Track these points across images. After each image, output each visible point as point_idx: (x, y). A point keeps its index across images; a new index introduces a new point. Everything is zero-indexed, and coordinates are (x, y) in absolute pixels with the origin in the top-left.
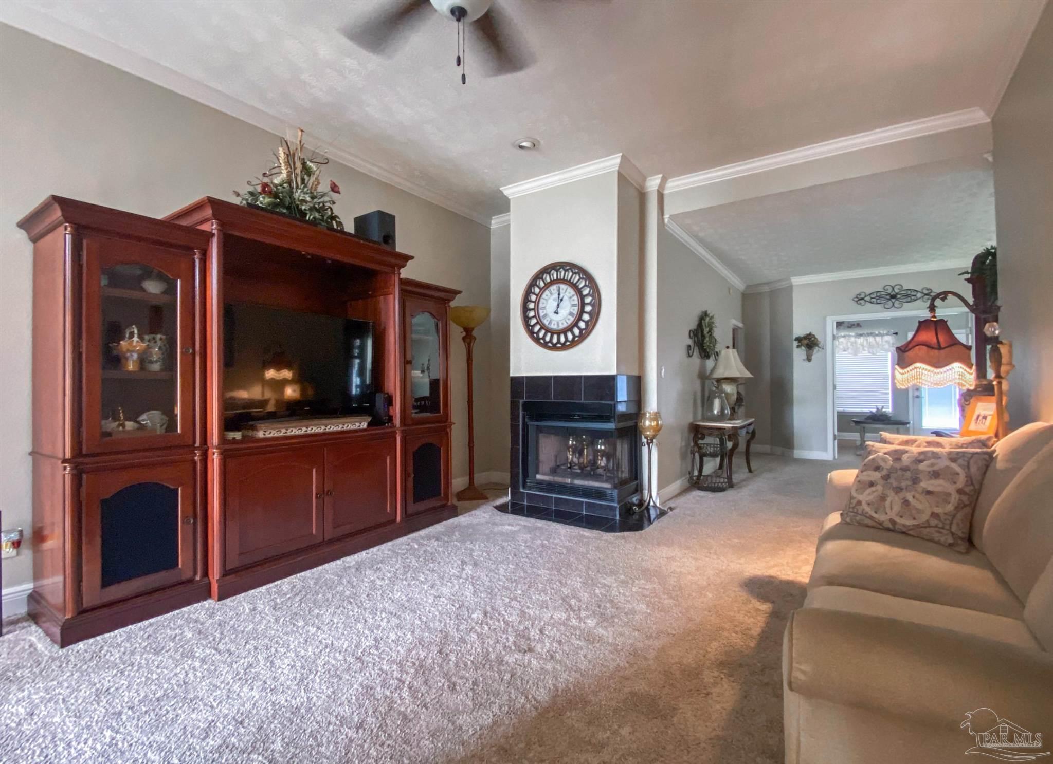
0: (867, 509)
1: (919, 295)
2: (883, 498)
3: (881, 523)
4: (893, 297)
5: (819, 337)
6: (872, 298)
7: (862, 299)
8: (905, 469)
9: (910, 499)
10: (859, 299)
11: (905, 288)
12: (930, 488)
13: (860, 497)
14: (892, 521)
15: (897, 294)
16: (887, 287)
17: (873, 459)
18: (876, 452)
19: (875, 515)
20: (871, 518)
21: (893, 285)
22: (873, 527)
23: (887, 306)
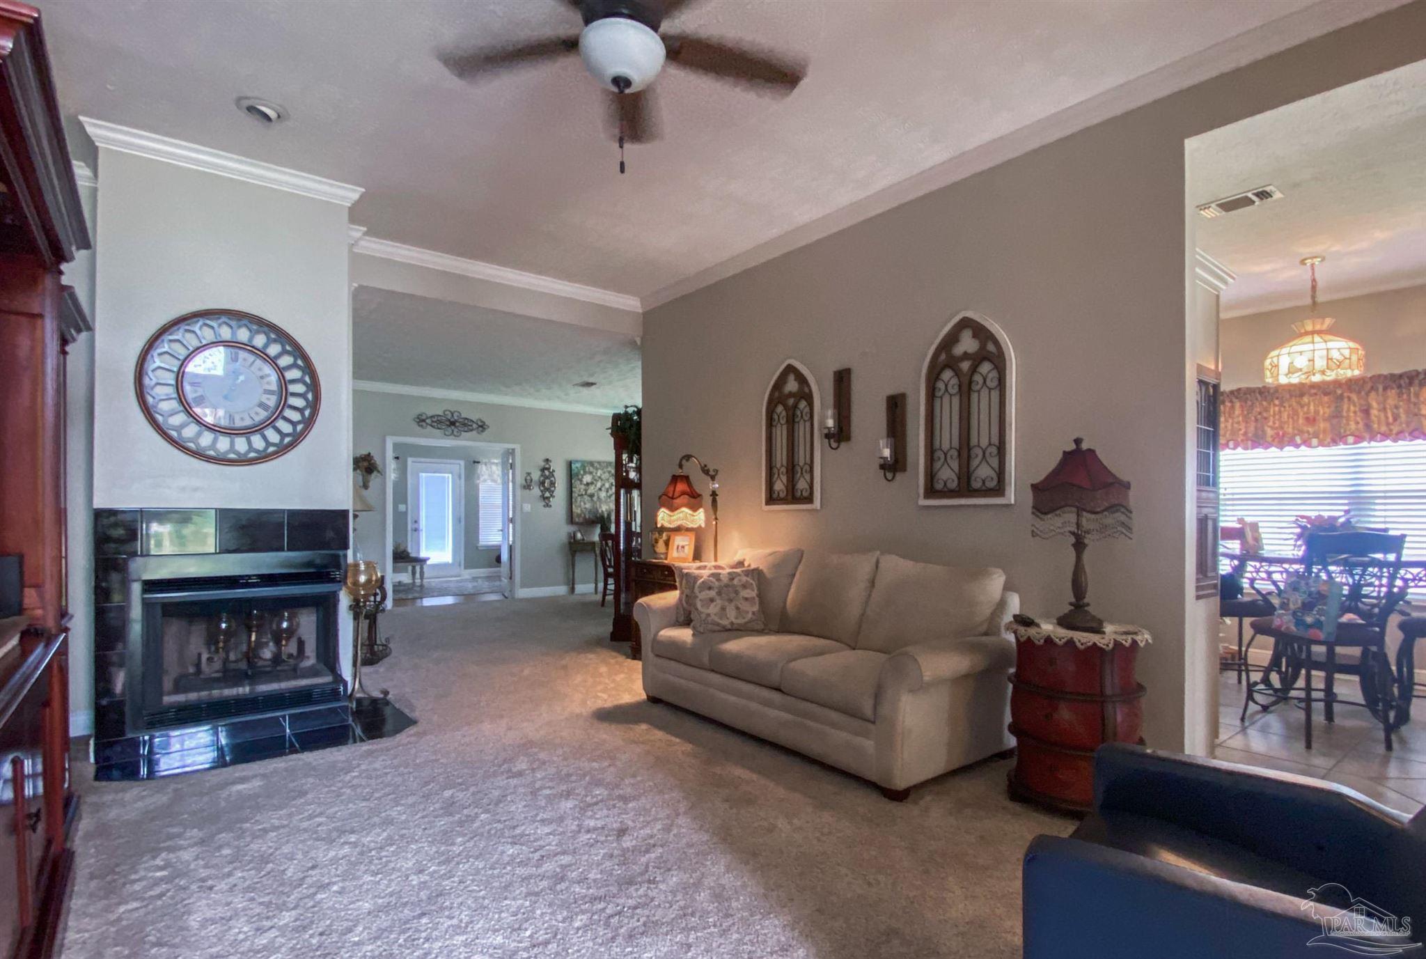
0: (717, 619)
1: (475, 426)
2: (723, 609)
3: (724, 627)
4: (453, 423)
5: (377, 459)
6: (433, 422)
7: (424, 421)
8: (727, 586)
9: (740, 606)
10: (421, 420)
11: (463, 416)
12: (746, 596)
13: (708, 611)
14: (732, 623)
15: (456, 421)
16: (447, 413)
17: (703, 582)
18: (702, 577)
19: (721, 622)
20: (718, 624)
21: (452, 410)
22: (719, 631)
23: (447, 433)
